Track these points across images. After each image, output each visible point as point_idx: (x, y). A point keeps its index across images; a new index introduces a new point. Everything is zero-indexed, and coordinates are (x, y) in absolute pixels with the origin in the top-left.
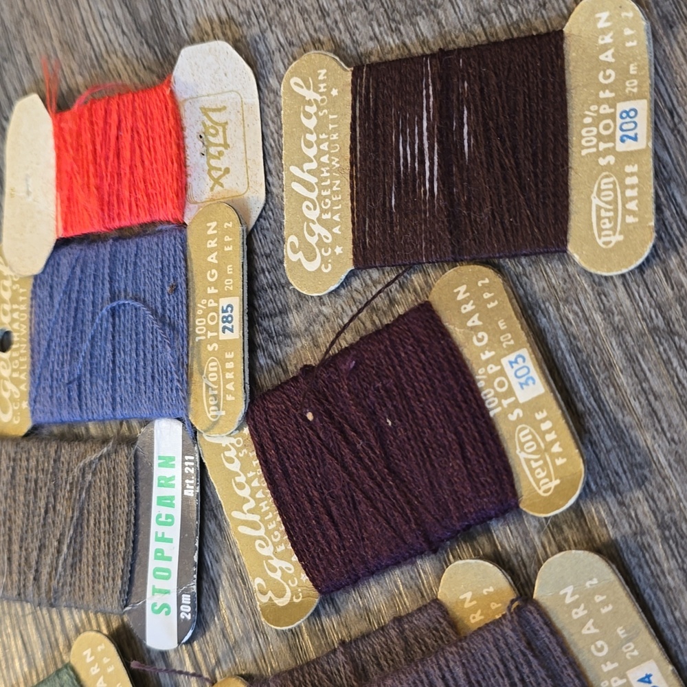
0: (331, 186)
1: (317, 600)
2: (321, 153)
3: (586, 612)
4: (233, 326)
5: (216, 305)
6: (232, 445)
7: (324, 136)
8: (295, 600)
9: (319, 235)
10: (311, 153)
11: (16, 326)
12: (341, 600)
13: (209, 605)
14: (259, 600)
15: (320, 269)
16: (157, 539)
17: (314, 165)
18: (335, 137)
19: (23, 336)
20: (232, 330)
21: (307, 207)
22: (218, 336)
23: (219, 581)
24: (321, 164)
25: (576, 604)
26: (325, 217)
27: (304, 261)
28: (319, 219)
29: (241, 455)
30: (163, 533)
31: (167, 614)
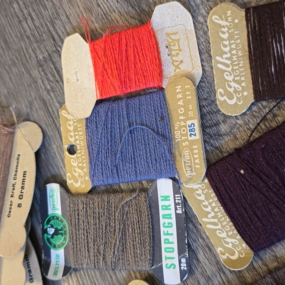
0: (238, 64)
1: (253, 255)
2: (231, 50)
4: (195, 133)
5: (185, 124)
6: (200, 188)
7: (233, 42)
8: (241, 256)
9: (234, 87)
10: (227, 49)
11: (78, 142)
12: (262, 253)
13: (193, 262)
14: (222, 258)
15: (236, 103)
16: (164, 234)
17: (229, 55)
18: (239, 41)
19: (82, 146)
20: (195, 135)
21: (227, 75)
22: (188, 138)
23: (197, 251)
24: (232, 55)
26: (236, 79)
27: (227, 100)
28: (234, 80)
29: (205, 192)
30: (167, 231)
31: (174, 268)
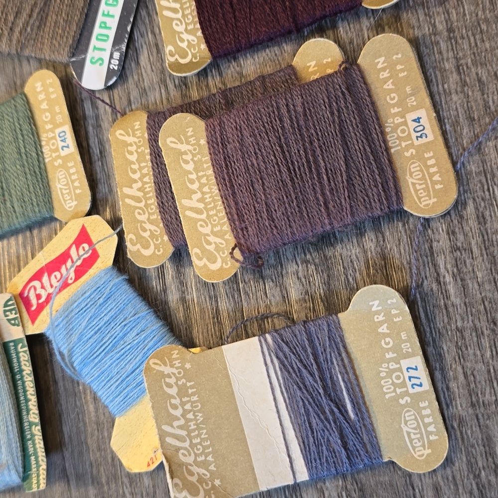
1: (209, 61)
3: (389, 75)
8: (194, 60)
12: (224, 66)
13: (131, 65)
14: (168, 59)
16: (104, 15)
25: (384, 69)
30: (108, 12)
31: (101, 65)
